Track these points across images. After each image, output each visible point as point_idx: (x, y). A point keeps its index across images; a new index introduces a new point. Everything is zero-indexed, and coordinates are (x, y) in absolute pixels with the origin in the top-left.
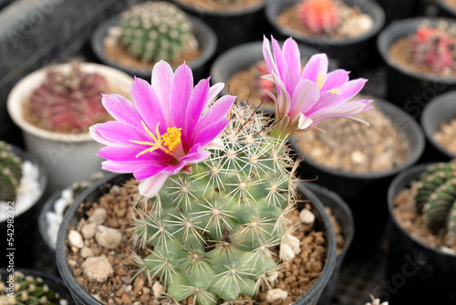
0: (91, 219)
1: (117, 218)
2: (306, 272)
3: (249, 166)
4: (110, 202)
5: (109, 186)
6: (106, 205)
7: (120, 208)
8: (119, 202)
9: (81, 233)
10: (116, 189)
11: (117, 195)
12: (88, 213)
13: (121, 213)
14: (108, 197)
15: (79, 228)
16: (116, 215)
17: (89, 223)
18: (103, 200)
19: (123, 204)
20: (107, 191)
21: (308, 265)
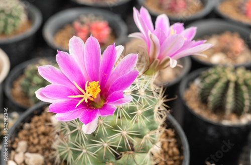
0: (18, 150)
1: (34, 145)
2: (170, 157)
3: (141, 98)
4: (25, 135)
5: (21, 124)
6: (24, 138)
7: (34, 138)
8: (32, 134)
9: (14, 161)
10: (27, 125)
11: (30, 130)
12: (14, 146)
13: (36, 141)
14: (24, 132)
15: (12, 158)
16: (32, 144)
17: (17, 153)
18: (20, 135)
19: (35, 135)
20: (22, 128)
21: (170, 152)
